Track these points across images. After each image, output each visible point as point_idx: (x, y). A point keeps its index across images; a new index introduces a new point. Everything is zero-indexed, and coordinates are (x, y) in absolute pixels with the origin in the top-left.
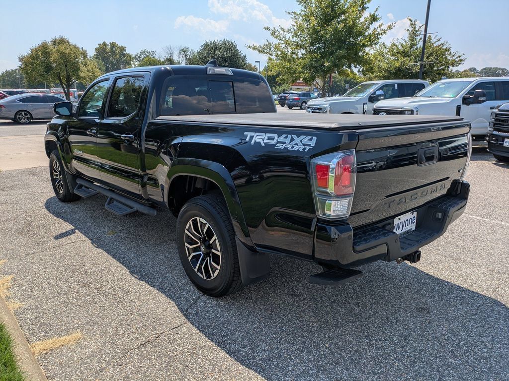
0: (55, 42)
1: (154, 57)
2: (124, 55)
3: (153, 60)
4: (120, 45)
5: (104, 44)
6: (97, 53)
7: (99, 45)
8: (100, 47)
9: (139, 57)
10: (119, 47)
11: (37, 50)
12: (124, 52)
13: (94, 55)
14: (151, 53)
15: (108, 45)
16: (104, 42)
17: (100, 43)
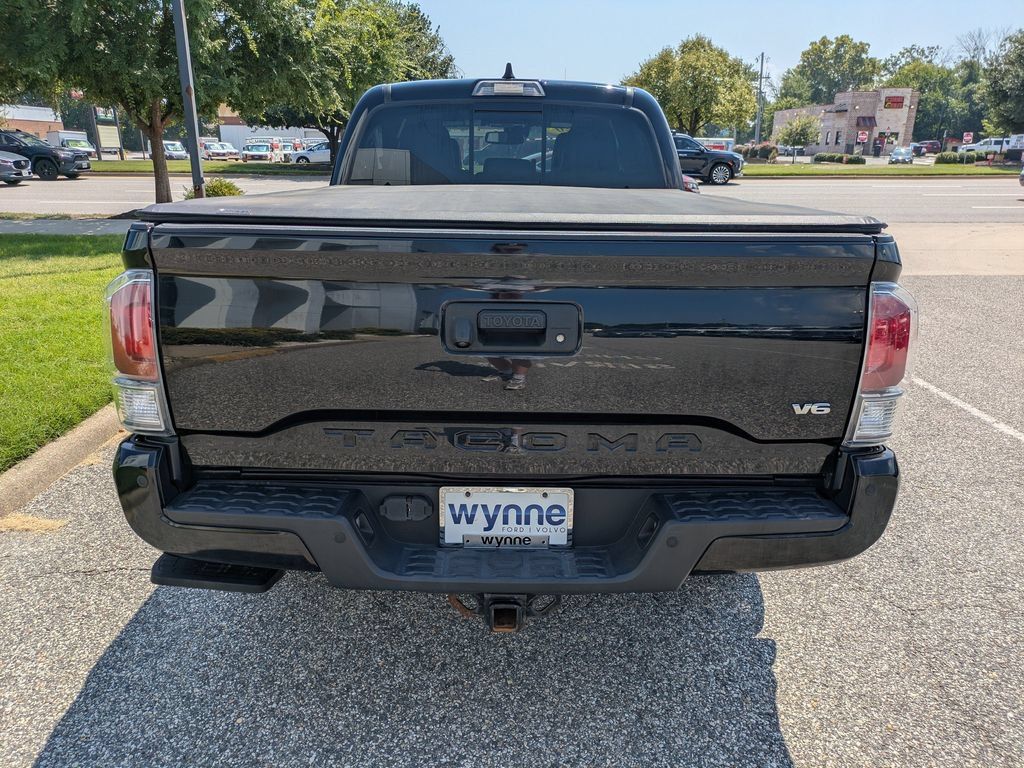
0: (687, 48)
1: (930, 62)
2: (861, 62)
3: (925, 68)
4: (857, 41)
5: (824, 42)
6: (805, 61)
7: (812, 44)
8: (813, 50)
9: (895, 64)
10: (855, 46)
11: (649, 67)
12: (864, 56)
13: (798, 67)
14: (927, 53)
15: (832, 43)
16: (824, 38)
17: (813, 41)
